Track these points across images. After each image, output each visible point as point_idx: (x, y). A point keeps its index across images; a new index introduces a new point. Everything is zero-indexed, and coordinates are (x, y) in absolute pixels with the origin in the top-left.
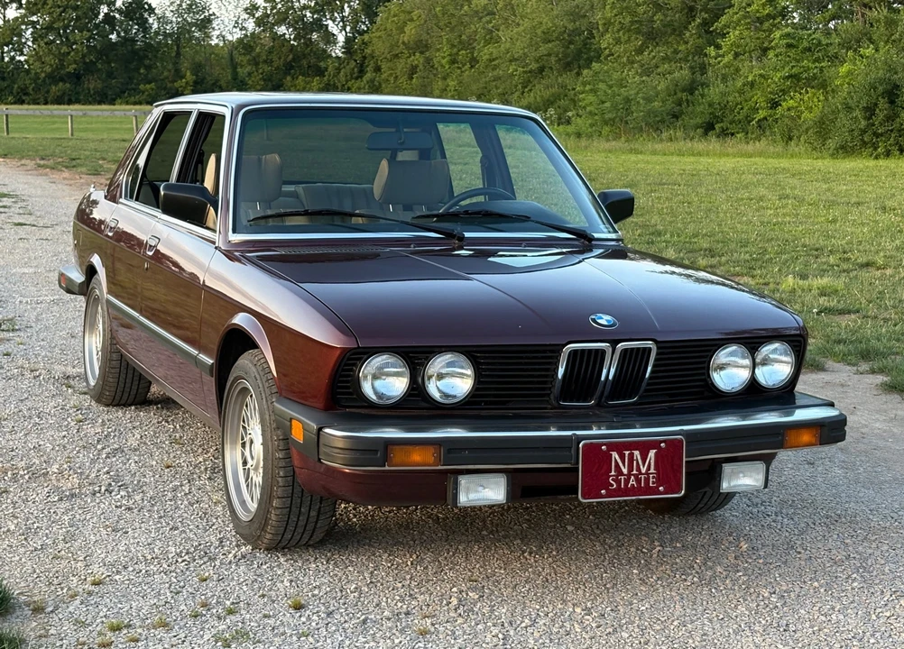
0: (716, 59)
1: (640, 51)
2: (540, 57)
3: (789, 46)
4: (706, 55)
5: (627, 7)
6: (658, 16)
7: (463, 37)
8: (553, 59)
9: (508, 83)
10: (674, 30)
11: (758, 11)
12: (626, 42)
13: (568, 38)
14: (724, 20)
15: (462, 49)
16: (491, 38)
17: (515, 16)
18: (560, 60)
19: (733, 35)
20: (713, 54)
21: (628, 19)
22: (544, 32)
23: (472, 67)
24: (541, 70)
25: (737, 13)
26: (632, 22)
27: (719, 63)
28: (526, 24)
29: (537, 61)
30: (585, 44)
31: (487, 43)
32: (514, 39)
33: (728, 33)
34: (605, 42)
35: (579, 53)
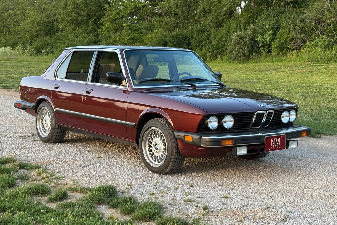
0: (102, 32)
1: (74, 29)
2: (37, 31)
3: (130, 29)
4: (98, 31)
5: (68, 15)
6: (79, 18)
7: (5, 24)
8: (41, 32)
9: (25, 39)
10: (85, 22)
11: (114, 17)
12: (69, 26)
13: (46, 24)
14: (103, 19)
15: (5, 28)
16: (16, 24)
17: (25, 16)
18: (44, 32)
19: (107, 25)
20: (100, 31)
21: (69, 19)
22: (37, 22)
23: (9, 34)
24: (37, 35)
25: (107, 18)
26: (71, 20)
27: (103, 34)
28: (30, 19)
29: (36, 32)
30: (52, 27)
31: (15, 26)
32: (25, 25)
33: (105, 24)
34: (61, 27)
35: (50, 30)
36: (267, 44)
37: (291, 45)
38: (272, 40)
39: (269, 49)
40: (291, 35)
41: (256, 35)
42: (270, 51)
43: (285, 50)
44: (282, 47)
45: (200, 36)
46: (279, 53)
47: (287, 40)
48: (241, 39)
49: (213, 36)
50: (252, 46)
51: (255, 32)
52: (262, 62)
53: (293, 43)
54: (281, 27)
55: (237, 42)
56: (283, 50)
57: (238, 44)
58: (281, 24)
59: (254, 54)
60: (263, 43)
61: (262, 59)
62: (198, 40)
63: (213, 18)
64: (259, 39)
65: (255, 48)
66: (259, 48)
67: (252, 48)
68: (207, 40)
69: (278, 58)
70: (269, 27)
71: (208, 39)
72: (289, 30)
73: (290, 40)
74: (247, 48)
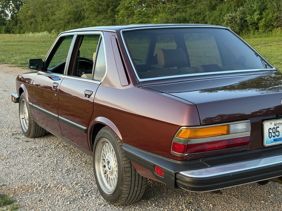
0: (118, 18)
1: (96, 17)
2: (68, 19)
3: (139, 14)
4: (114, 17)
5: (92, 5)
6: (100, 7)
7: (45, 14)
8: (72, 19)
9: (60, 25)
10: (105, 11)
11: (127, 5)
12: (93, 14)
13: (75, 13)
14: (118, 8)
15: (45, 17)
16: (53, 14)
17: (59, 8)
18: (74, 19)
19: (121, 12)
20: (117, 17)
21: (93, 8)
22: (68, 12)
23: (48, 22)
24: (69, 22)
25: (121, 6)
26: (94, 9)
27: (119, 19)
28: (63, 10)
29: (67, 20)
30: (80, 15)
31: (52, 15)
32: (60, 14)
33: (120, 11)
34: (86, 15)
35: (78, 18)
36: (255, 23)
37: (275, 23)
38: (259, 19)
39: (256, 27)
40: (275, 14)
41: (245, 16)
42: (257, 29)
43: (271, 27)
44: (268, 25)
45: (197, 18)
46: (266, 30)
47: (272, 19)
48: (232, 19)
49: (207, 17)
50: (242, 25)
51: (244, 13)
52: (251, 38)
53: (277, 22)
54: (266, 8)
55: (229, 22)
56: (269, 27)
57: (230, 24)
58: (266, 6)
59: (244, 31)
60: (251, 22)
61: (251, 35)
62: (195, 21)
63: (208, 3)
64: (248, 18)
65: (245, 26)
66: (248, 26)
67: (242, 26)
69: (264, 34)
70: (257, 8)
71: (204, 20)
72: (274, 10)
73: (274, 19)
74: (238, 26)
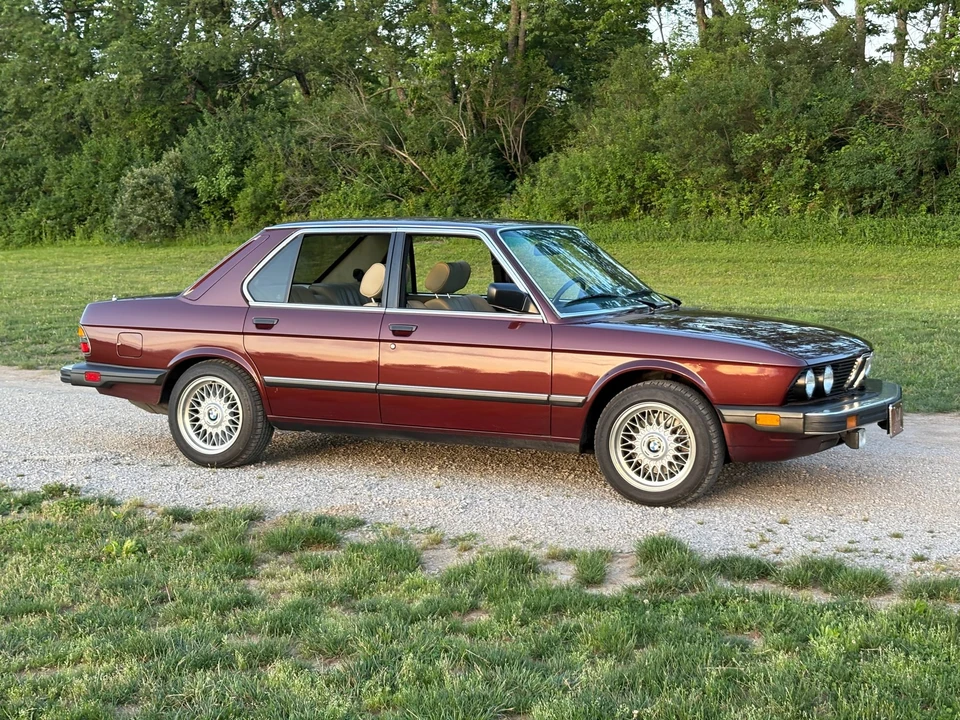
36: (220, 198)
37: (284, 202)
38: (235, 190)
39: (225, 210)
40: (282, 176)
41: (188, 176)
42: (228, 216)
43: (271, 213)
44: (264, 205)
45: (12, 174)
46: (257, 219)
47: (273, 188)
48: (151, 184)
49: (50, 175)
50: (180, 204)
51: (183, 168)
52: (213, 243)
53: (289, 198)
54: (253, 156)
55: (140, 192)
56: (265, 214)
57: (144, 198)
58: (251, 150)
59: (188, 224)
60: (210, 196)
61: (212, 233)
62: (8, 185)
64: (200, 184)
65: (189, 208)
66: (201, 208)
67: (181, 207)
68: (36, 184)
70: (224, 155)
72: (275, 164)
73: (279, 190)
74: (170, 208)
